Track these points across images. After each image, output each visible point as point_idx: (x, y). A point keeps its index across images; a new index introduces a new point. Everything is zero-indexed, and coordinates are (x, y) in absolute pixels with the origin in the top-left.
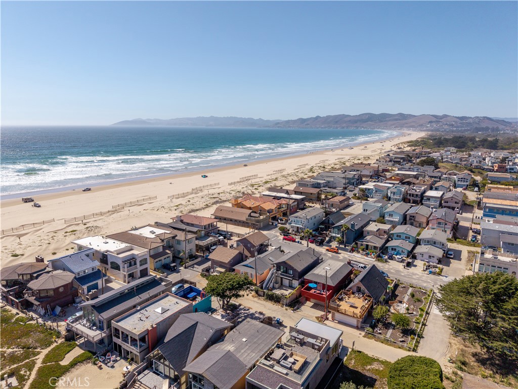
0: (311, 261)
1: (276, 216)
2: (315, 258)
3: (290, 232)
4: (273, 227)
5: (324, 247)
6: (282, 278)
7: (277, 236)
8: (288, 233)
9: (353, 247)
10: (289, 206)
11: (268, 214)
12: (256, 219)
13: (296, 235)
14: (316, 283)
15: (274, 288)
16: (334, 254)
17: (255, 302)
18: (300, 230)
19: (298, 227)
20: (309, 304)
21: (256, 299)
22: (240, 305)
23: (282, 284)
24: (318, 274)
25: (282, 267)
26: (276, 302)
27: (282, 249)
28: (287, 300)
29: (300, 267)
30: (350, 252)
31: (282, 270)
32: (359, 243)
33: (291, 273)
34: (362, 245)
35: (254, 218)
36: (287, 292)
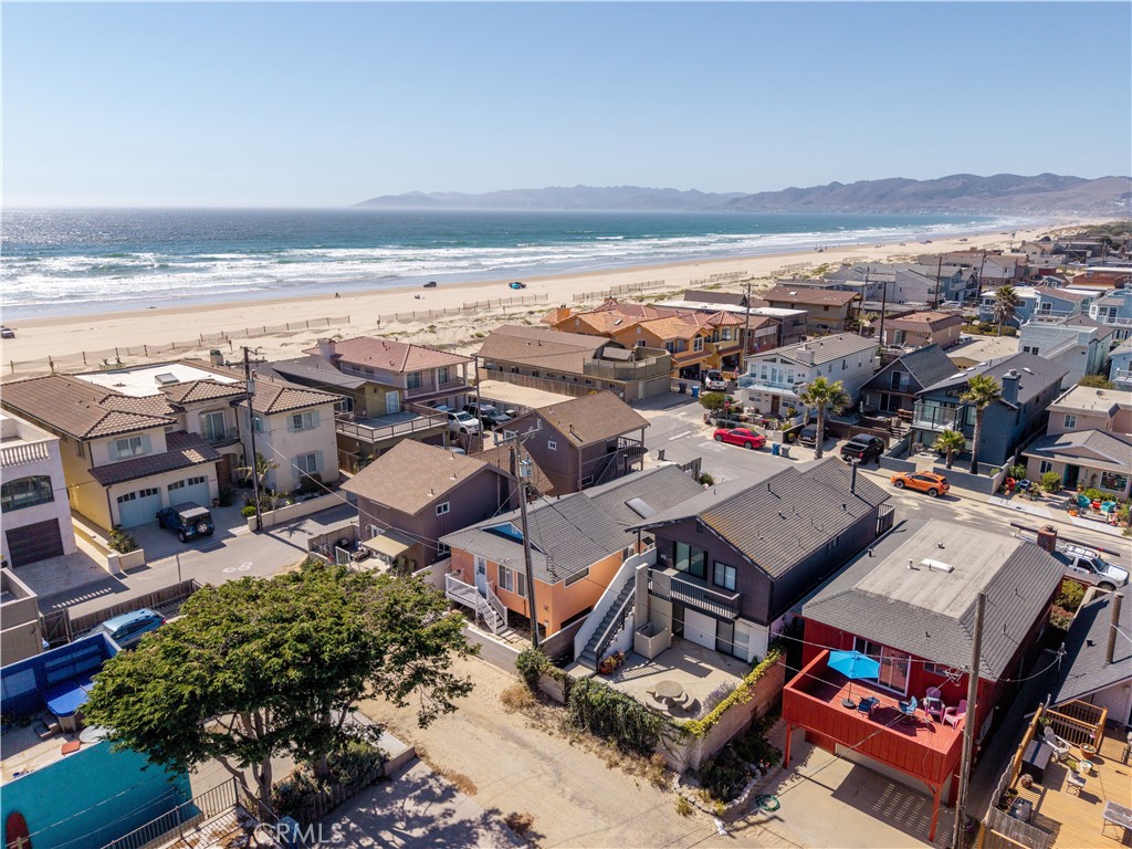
0: (836, 522)
1: (697, 366)
2: (861, 511)
3: (745, 414)
4: (683, 398)
5: (881, 471)
6: (679, 608)
7: (693, 428)
8: (738, 419)
9: (1008, 475)
10: (746, 338)
11: (668, 353)
12: (619, 365)
13: (767, 426)
14: (870, 647)
15: (633, 656)
16: (929, 499)
17: (507, 735)
18: (783, 411)
19: (776, 398)
20: (827, 767)
21: (518, 720)
22: (412, 758)
23: (679, 633)
24: (882, 599)
25: (683, 548)
26: (625, 747)
27: (704, 470)
28: (691, 746)
29: (778, 556)
30: (999, 492)
31: (683, 564)
32: (1035, 458)
33: (731, 584)
34: (1046, 467)
35: (610, 364)
36: (706, 686)
